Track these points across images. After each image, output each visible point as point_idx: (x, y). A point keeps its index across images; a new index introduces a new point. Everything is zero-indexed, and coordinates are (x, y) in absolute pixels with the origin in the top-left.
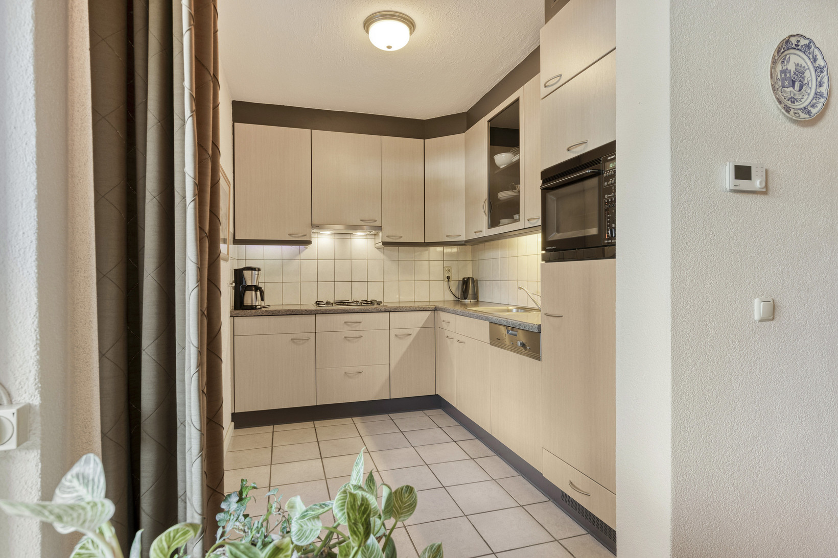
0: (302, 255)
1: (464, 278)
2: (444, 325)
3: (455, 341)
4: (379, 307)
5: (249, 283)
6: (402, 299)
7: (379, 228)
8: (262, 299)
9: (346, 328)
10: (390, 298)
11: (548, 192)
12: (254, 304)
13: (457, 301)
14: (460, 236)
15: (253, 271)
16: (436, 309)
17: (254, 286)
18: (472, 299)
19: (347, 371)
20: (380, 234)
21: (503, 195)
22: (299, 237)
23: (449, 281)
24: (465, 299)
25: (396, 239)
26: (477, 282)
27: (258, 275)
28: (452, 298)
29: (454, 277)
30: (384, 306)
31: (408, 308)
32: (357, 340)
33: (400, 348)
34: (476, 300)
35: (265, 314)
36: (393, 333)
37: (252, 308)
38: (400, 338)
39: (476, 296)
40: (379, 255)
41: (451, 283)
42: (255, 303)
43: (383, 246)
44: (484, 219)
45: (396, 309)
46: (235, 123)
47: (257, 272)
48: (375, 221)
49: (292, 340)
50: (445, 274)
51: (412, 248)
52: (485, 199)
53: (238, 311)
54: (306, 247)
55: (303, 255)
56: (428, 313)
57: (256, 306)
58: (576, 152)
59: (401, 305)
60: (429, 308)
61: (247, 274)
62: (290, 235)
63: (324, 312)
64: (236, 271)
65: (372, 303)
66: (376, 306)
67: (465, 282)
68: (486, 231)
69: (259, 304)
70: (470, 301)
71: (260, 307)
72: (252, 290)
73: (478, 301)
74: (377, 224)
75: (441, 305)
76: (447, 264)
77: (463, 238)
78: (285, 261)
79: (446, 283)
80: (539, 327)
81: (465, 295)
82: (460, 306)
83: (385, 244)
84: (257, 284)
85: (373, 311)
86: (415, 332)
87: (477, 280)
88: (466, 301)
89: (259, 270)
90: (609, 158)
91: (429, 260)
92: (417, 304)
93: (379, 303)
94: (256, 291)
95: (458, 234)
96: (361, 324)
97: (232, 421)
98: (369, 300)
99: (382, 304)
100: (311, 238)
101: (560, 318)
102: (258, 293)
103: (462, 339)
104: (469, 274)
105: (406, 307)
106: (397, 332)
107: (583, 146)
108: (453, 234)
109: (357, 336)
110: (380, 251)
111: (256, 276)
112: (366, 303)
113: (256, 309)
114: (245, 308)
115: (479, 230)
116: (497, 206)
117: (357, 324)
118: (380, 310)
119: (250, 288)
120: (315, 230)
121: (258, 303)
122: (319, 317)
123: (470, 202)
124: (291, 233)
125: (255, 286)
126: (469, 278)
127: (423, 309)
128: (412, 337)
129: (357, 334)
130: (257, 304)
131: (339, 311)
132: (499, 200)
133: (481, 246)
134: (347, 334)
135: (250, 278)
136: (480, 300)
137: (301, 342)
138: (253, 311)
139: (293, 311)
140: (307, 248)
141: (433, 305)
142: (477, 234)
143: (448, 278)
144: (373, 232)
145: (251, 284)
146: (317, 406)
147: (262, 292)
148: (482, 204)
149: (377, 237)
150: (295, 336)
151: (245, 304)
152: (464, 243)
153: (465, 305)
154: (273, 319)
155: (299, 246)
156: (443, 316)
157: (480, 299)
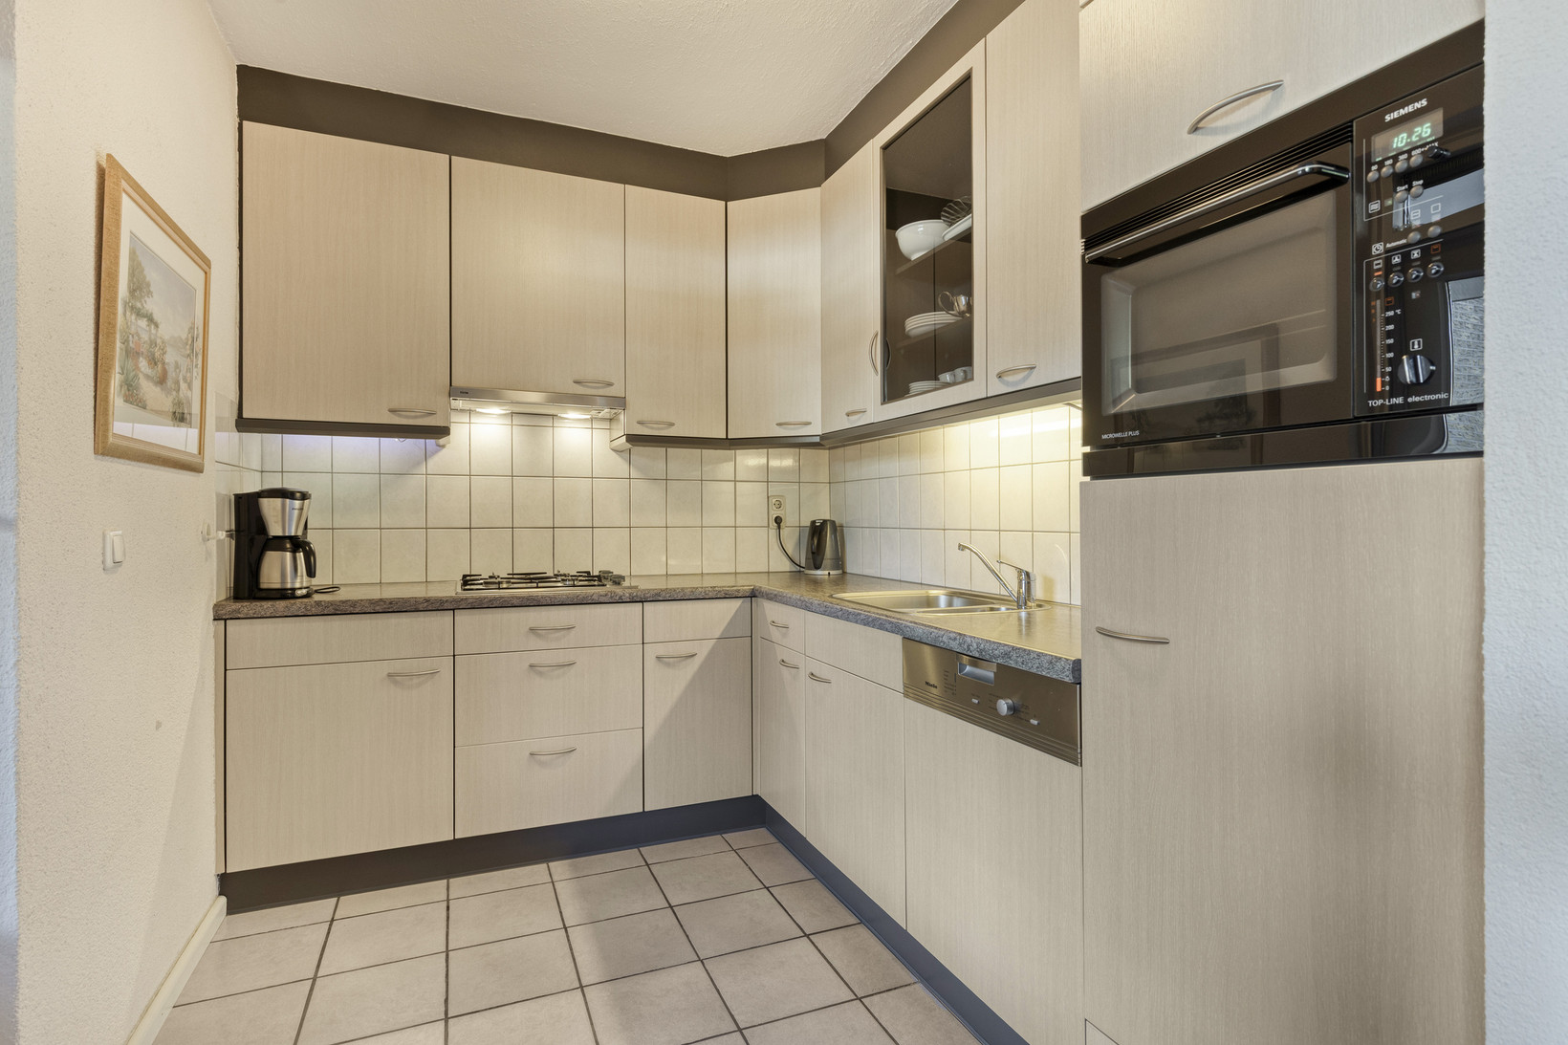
0: (431, 462)
1: (813, 522)
2: (775, 634)
3: (803, 674)
4: (618, 590)
5: (275, 530)
6: (676, 565)
7: (619, 403)
8: (311, 572)
9: (534, 642)
10: (645, 567)
11: (1108, 272)
12: (289, 586)
13: (798, 574)
14: (810, 423)
15: (288, 501)
16: (753, 595)
17: (291, 538)
18: (833, 569)
19: (535, 750)
20: (622, 417)
21: (919, 324)
22: (416, 417)
23: (779, 527)
24: (817, 567)
25: (659, 429)
26: (842, 531)
27: (302, 509)
28: (786, 566)
29: (790, 519)
30: (629, 588)
31: (688, 591)
32: (562, 670)
33: (669, 688)
34: (840, 572)
35: (314, 611)
36: (652, 652)
37: (284, 594)
38: (668, 665)
39: (839, 563)
40: (620, 466)
41: (785, 532)
42: (293, 583)
43: (629, 446)
44: (872, 381)
45: (658, 595)
46: (244, 122)
47: (297, 503)
48: (610, 384)
49: (390, 675)
50: (772, 512)
51: (697, 452)
52: (872, 335)
53: (238, 605)
54: (442, 441)
55: (435, 463)
56: (736, 604)
57: (294, 590)
58: (1226, 129)
59: (673, 584)
60: (738, 591)
61: (270, 508)
62: (392, 411)
63: (476, 605)
64: (239, 498)
65: (601, 579)
66: (609, 587)
67: (817, 531)
68: (876, 411)
69: (305, 585)
70: (826, 572)
71: (304, 591)
72: (284, 549)
73: (844, 573)
74: (616, 391)
75: (762, 584)
76: (774, 489)
77: (816, 429)
78: (387, 477)
79: (773, 532)
80: (1077, 666)
81: (816, 558)
82: (803, 583)
83: (633, 439)
84: (300, 533)
85: (602, 599)
86: (703, 650)
87: (842, 526)
88: (819, 572)
89: (304, 496)
90: (1388, 118)
91: (735, 481)
92: (709, 583)
93: (617, 580)
94: (294, 551)
95: (804, 420)
96: (573, 631)
97: (220, 894)
98: (596, 573)
99: (626, 583)
100: (448, 418)
101: (1159, 647)
102: (301, 556)
103: (823, 671)
104: (824, 514)
105: (683, 589)
106: (661, 650)
107: (1266, 98)
108: (792, 420)
109: (561, 660)
110: (622, 457)
111: (296, 512)
112: (590, 578)
113: (294, 597)
114: (264, 595)
115: (856, 408)
116: (902, 352)
117: (562, 632)
118: (620, 597)
119: (278, 543)
120: (460, 403)
121: (300, 582)
122: (464, 618)
123: (832, 348)
124: (395, 405)
125: (293, 539)
126: (825, 521)
127: (723, 595)
128: (697, 661)
129: (561, 657)
130: (298, 585)
131: (515, 602)
132: (908, 337)
133: (851, 450)
134: (536, 658)
135: (277, 518)
136: (848, 571)
137: (416, 681)
138: (281, 605)
139: (391, 602)
140: (443, 446)
141: (745, 584)
142: (853, 418)
143: (778, 520)
144: (606, 412)
145: (281, 534)
146: (455, 841)
147: (310, 555)
148: (868, 348)
149: (614, 426)
150: (397, 666)
151: (264, 586)
152: (817, 440)
153: (815, 583)
154: (337, 624)
155: (423, 440)
156: (771, 611)
157: (849, 569)
